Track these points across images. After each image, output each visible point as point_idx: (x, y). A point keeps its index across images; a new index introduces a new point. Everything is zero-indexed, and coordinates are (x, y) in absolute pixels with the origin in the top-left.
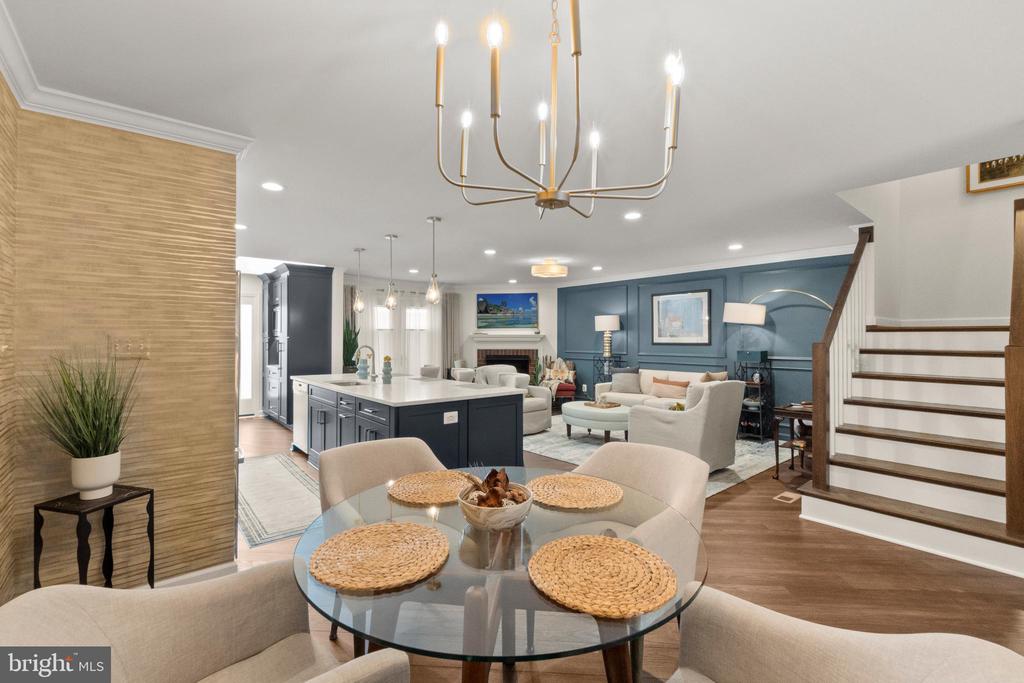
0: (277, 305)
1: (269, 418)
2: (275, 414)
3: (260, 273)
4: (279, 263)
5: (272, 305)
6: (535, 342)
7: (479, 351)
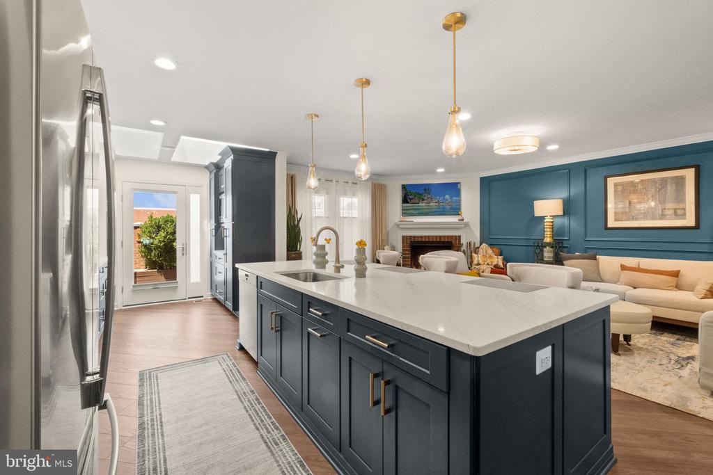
0: (223, 193)
1: (216, 300)
2: (221, 298)
3: (207, 164)
4: (223, 145)
5: (218, 193)
6: (460, 228)
7: (403, 237)
